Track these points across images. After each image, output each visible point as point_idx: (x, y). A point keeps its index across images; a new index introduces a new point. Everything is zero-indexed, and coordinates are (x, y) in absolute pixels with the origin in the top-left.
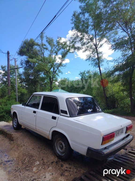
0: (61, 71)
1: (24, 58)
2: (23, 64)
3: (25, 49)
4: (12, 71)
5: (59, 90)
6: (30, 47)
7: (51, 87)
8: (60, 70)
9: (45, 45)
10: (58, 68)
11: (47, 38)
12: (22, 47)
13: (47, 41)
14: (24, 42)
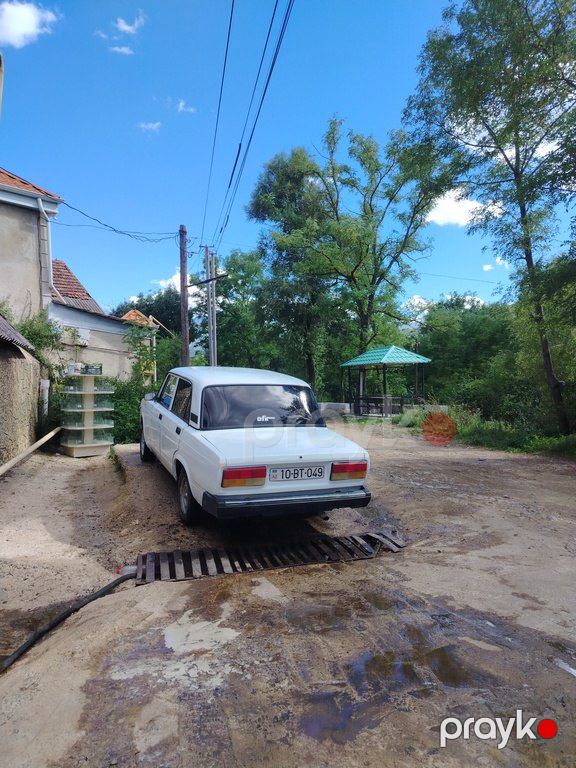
0: (413, 268)
1: (270, 227)
2: (269, 251)
3: (272, 196)
4: (242, 277)
5: (390, 351)
6: (289, 184)
7: (361, 339)
8: (408, 266)
9: (346, 169)
10: (395, 259)
11: (353, 141)
12: (263, 188)
13: (351, 152)
14: (270, 167)
